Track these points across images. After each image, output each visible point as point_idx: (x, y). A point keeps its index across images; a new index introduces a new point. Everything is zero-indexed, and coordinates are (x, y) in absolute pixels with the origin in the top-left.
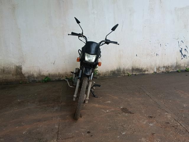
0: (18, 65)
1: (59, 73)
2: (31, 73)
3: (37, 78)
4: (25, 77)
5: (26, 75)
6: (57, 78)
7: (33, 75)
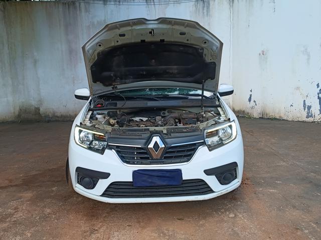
0: (37, 107)
1: (70, 115)
2: (47, 114)
3: (51, 118)
4: (42, 117)
5: (43, 115)
6: (68, 119)
7: (48, 115)
